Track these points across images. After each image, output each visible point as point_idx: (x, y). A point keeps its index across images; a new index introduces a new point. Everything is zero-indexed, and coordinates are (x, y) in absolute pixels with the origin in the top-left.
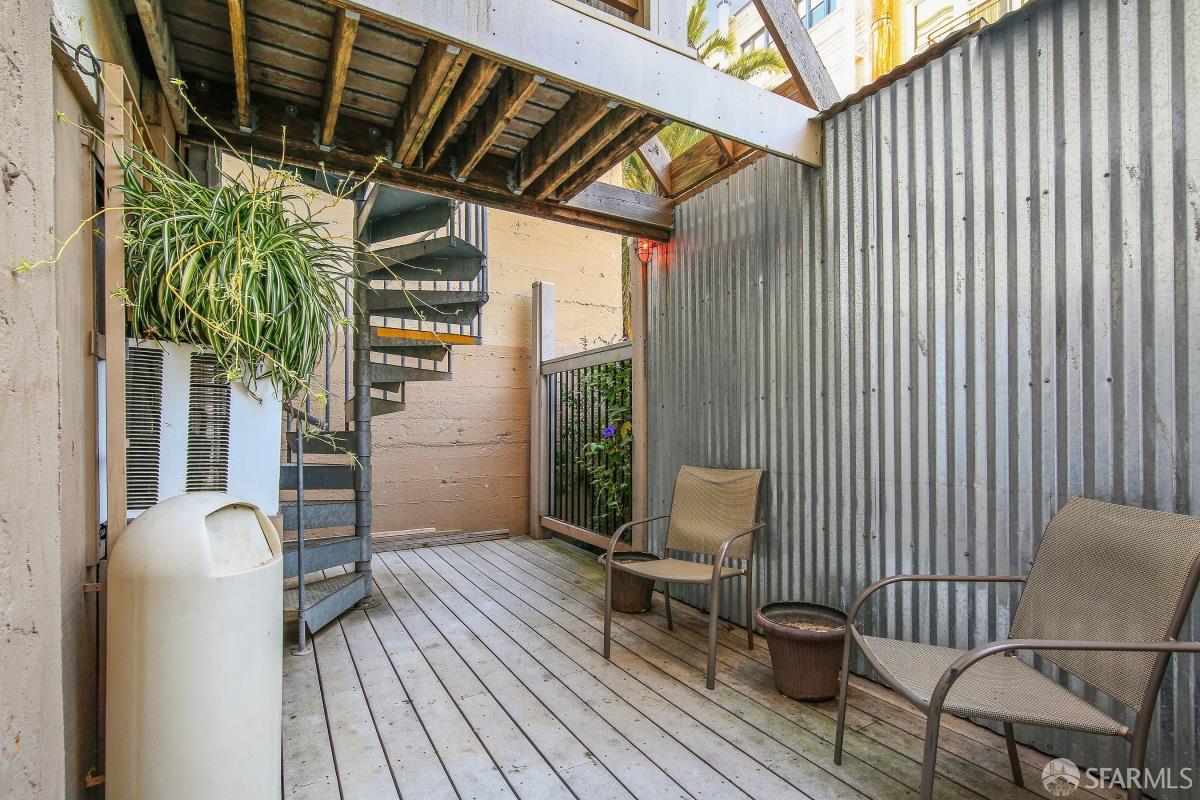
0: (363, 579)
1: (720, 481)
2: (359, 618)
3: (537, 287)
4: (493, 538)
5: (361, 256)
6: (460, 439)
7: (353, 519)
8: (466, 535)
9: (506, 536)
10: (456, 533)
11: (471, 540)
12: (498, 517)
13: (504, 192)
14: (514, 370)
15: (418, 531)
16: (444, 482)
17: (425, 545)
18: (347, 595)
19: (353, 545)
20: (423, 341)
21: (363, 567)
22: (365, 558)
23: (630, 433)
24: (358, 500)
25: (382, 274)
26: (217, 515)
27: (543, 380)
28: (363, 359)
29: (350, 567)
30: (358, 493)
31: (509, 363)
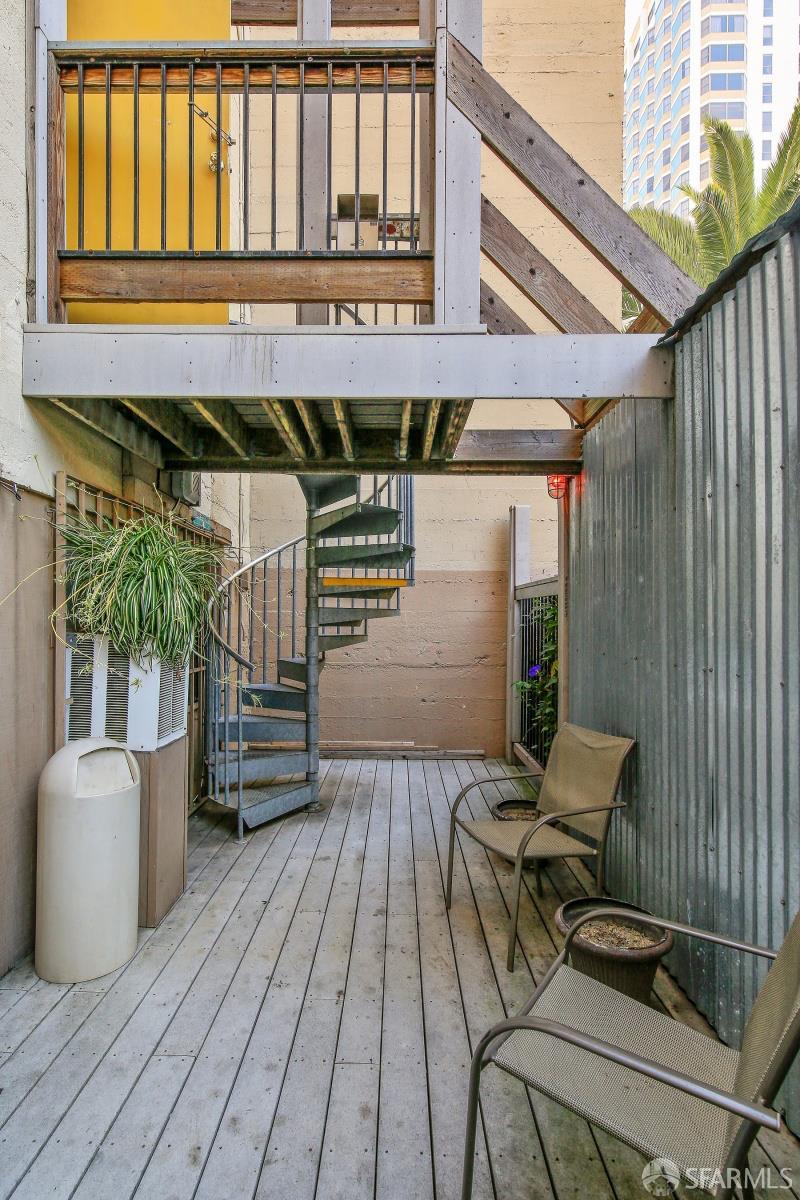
0: (309, 787)
1: (595, 746)
2: (300, 820)
3: (513, 510)
4: (467, 758)
5: (310, 520)
6: (439, 661)
7: (304, 737)
8: (442, 752)
9: (482, 757)
10: (433, 749)
11: (445, 757)
12: (475, 738)
13: (391, 461)
14: (493, 593)
15: (397, 743)
16: (424, 700)
17: (404, 757)
18: (290, 799)
19: (302, 757)
20: (360, 587)
21: (311, 777)
22: (312, 770)
23: (556, 674)
24: (307, 722)
25: (327, 532)
26: (92, 756)
27: (516, 606)
28: (313, 605)
29: (301, 775)
30: (308, 715)
31: (488, 588)
